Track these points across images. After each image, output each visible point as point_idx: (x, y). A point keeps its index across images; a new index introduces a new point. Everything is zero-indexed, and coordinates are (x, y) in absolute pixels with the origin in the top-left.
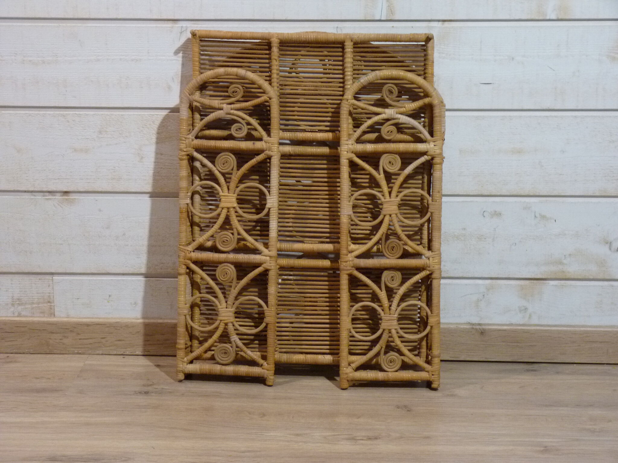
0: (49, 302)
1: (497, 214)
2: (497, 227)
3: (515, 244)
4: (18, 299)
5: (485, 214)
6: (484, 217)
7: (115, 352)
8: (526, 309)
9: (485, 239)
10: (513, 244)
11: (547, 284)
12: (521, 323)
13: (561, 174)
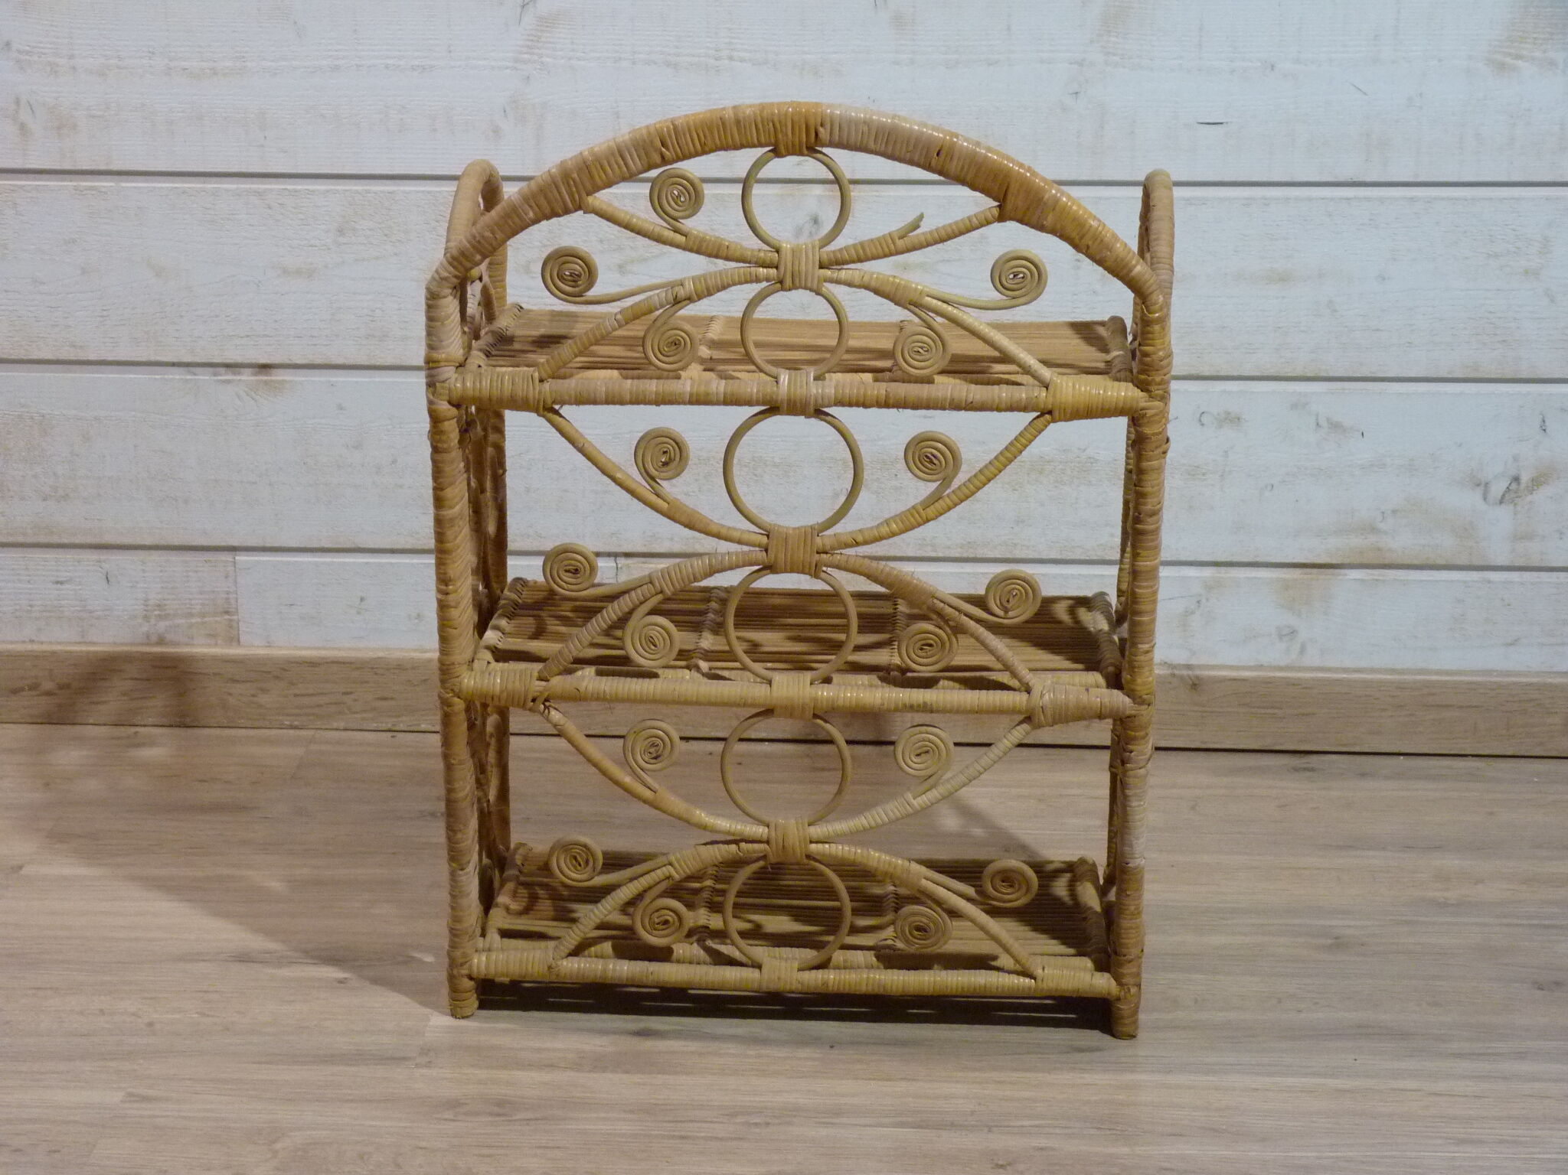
0: (227, 612)
1: (1232, 420)
2: (1232, 448)
3: (1269, 488)
4: (159, 606)
5: (1205, 419)
6: (1203, 425)
7: (374, 726)
9: (1204, 474)
10: (1266, 487)
11: (1340, 577)
12: (1282, 664)
13: (1378, 330)
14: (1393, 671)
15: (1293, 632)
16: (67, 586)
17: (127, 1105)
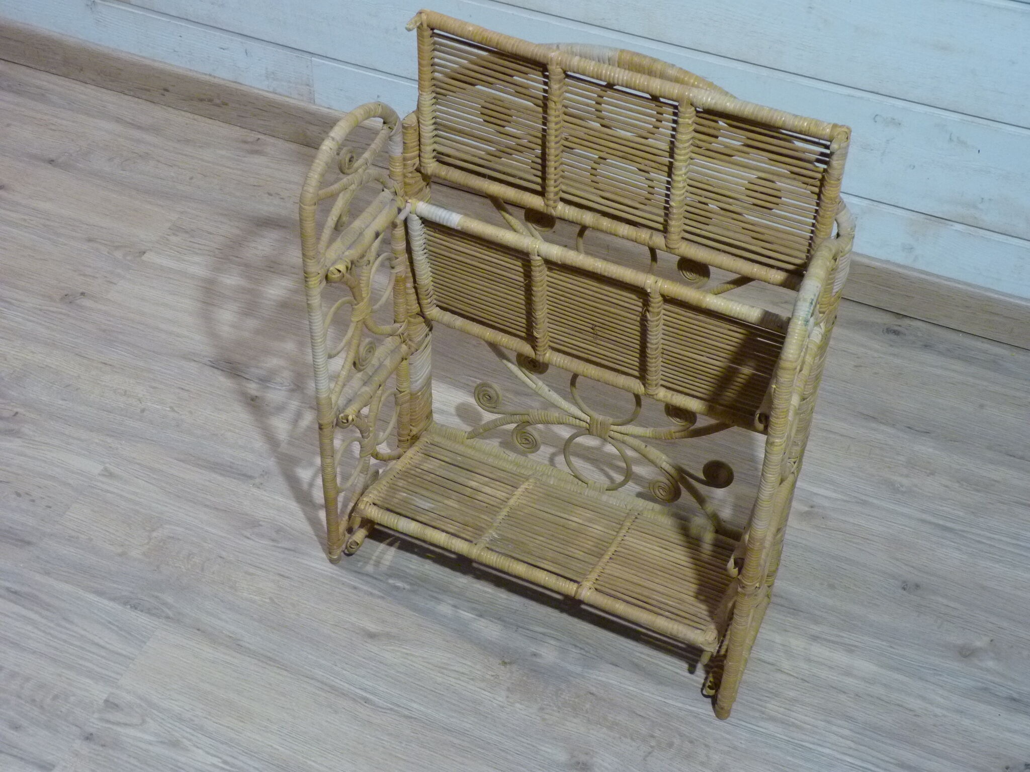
0: (308, 85)
1: (895, 123)
2: (892, 139)
3: (912, 167)
4: (273, 73)
5: (878, 119)
6: (876, 122)
8: (912, 248)
9: (872, 150)
10: (910, 166)
11: (948, 227)
12: (902, 263)
13: (1002, 93)
14: (969, 285)
15: (911, 249)
16: (226, 51)
17: (101, 478)
